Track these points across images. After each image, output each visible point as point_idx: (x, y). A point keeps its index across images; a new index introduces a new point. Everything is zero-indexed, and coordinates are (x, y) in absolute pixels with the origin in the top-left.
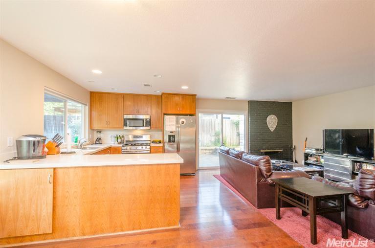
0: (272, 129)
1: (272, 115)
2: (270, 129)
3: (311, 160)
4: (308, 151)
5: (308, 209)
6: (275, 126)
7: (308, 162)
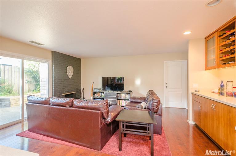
0: (70, 77)
1: (70, 66)
2: (69, 76)
3: (97, 96)
4: (95, 90)
5: (149, 133)
6: (72, 74)
7: (95, 97)
